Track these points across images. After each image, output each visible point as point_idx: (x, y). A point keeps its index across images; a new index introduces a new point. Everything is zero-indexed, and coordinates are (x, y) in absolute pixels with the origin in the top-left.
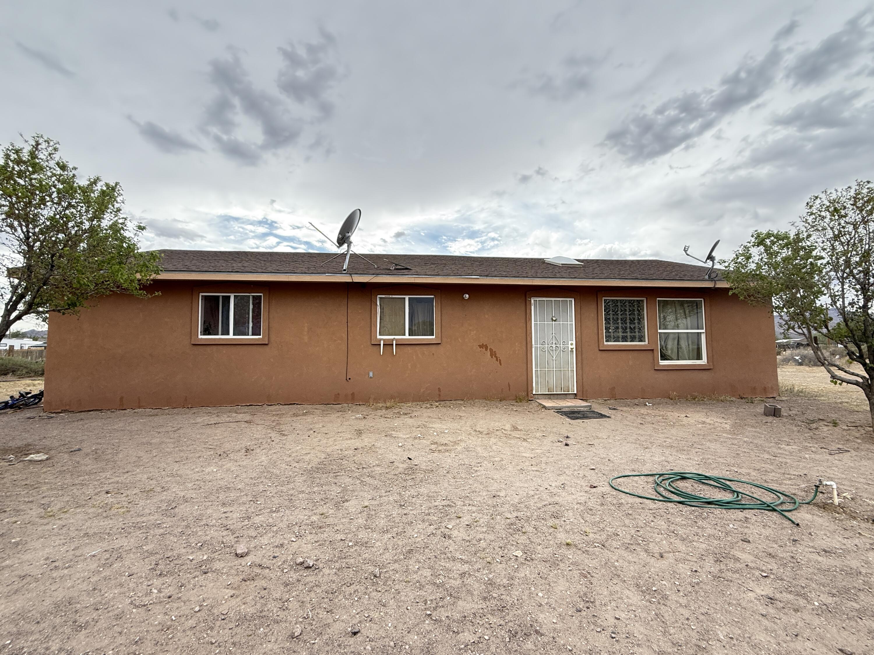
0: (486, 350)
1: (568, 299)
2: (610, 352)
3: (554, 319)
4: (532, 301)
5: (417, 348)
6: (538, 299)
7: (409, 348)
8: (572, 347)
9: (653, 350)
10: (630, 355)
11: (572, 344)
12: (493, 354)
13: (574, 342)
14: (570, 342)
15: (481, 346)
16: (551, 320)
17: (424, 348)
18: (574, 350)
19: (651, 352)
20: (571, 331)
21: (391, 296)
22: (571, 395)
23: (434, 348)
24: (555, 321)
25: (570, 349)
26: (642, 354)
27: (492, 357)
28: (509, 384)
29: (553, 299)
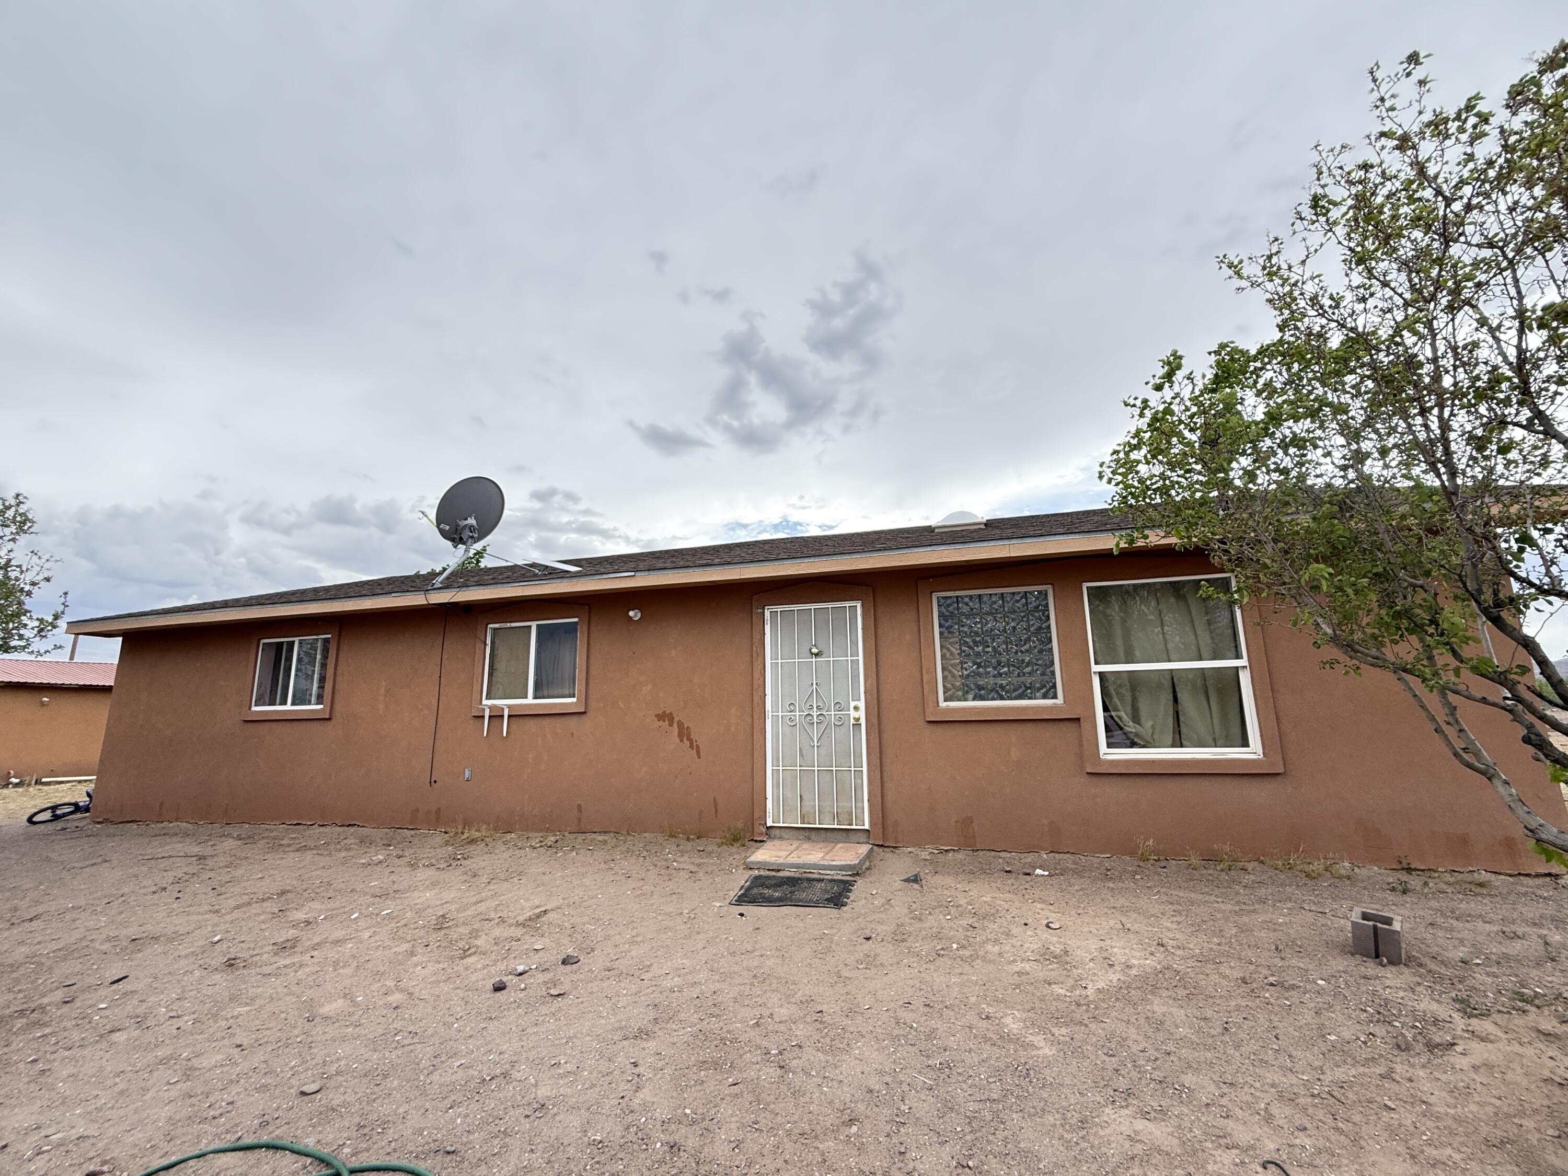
0: (671, 725)
1: (847, 604)
2: (956, 725)
3: (815, 650)
4: (767, 614)
5: (546, 722)
6: (779, 608)
7: (532, 723)
8: (856, 715)
9: (1078, 719)
10: (1013, 735)
11: (856, 708)
12: (684, 733)
13: (862, 704)
14: (852, 704)
15: (660, 717)
16: (809, 654)
17: (558, 723)
18: (863, 721)
19: (1074, 725)
20: (855, 676)
21: (508, 625)
22: (859, 834)
23: (573, 721)
24: (816, 655)
25: (852, 721)
26: (1048, 732)
27: (682, 741)
28: (715, 800)
29: (812, 606)
